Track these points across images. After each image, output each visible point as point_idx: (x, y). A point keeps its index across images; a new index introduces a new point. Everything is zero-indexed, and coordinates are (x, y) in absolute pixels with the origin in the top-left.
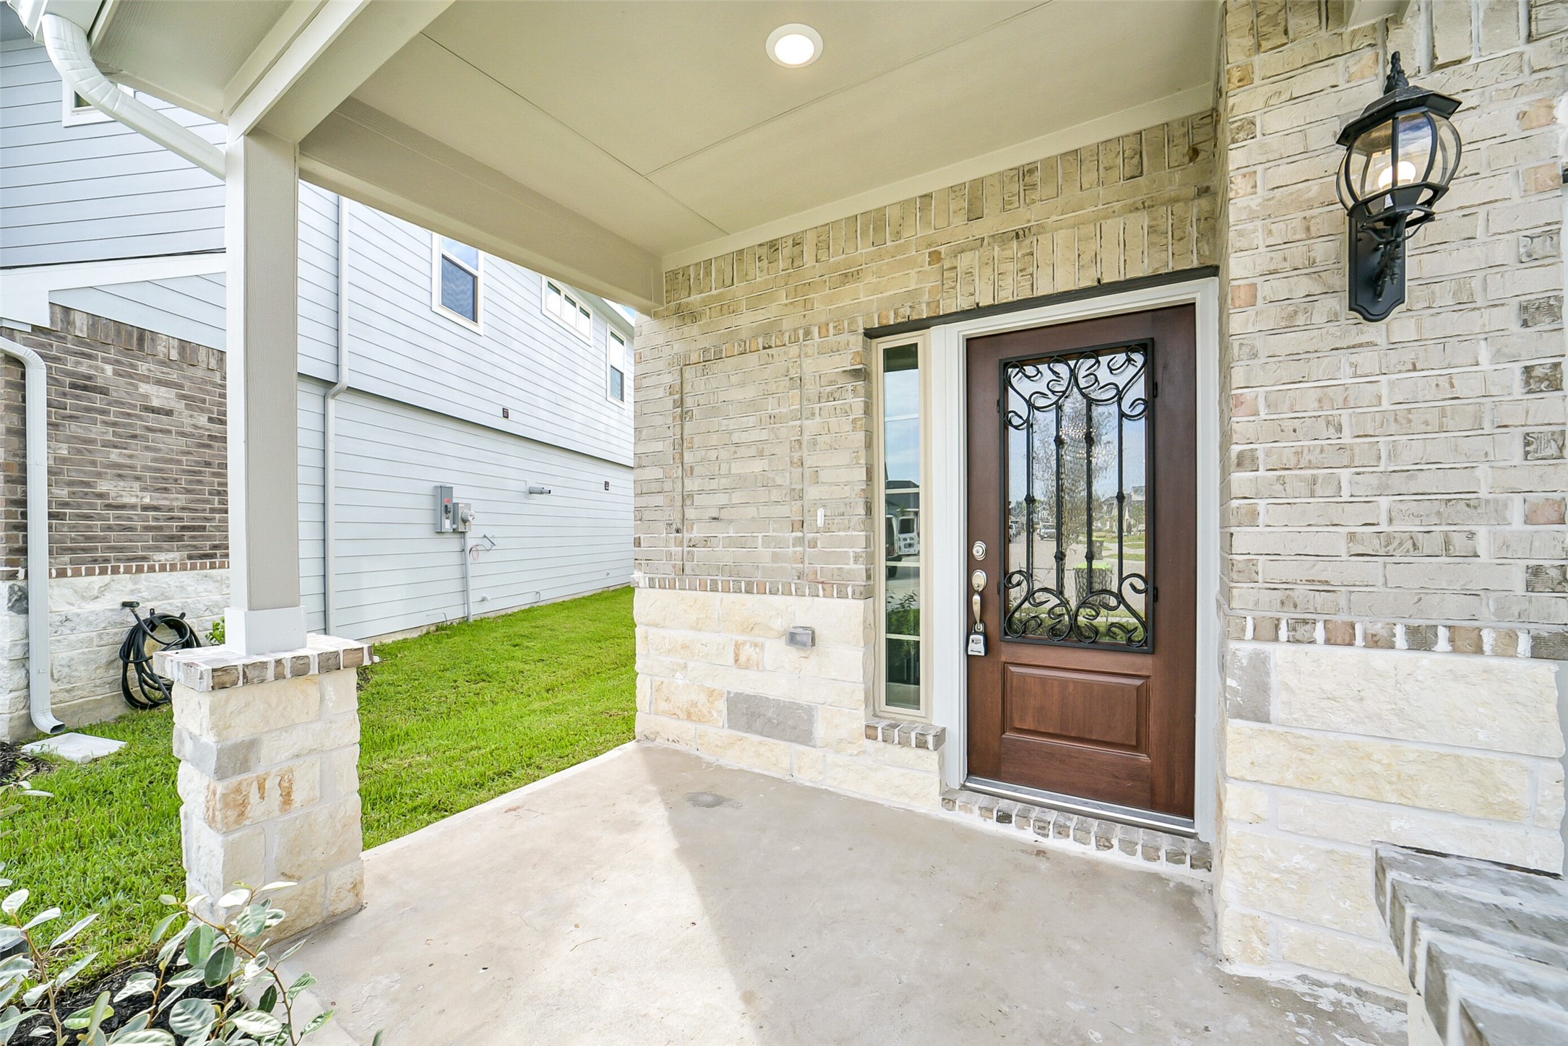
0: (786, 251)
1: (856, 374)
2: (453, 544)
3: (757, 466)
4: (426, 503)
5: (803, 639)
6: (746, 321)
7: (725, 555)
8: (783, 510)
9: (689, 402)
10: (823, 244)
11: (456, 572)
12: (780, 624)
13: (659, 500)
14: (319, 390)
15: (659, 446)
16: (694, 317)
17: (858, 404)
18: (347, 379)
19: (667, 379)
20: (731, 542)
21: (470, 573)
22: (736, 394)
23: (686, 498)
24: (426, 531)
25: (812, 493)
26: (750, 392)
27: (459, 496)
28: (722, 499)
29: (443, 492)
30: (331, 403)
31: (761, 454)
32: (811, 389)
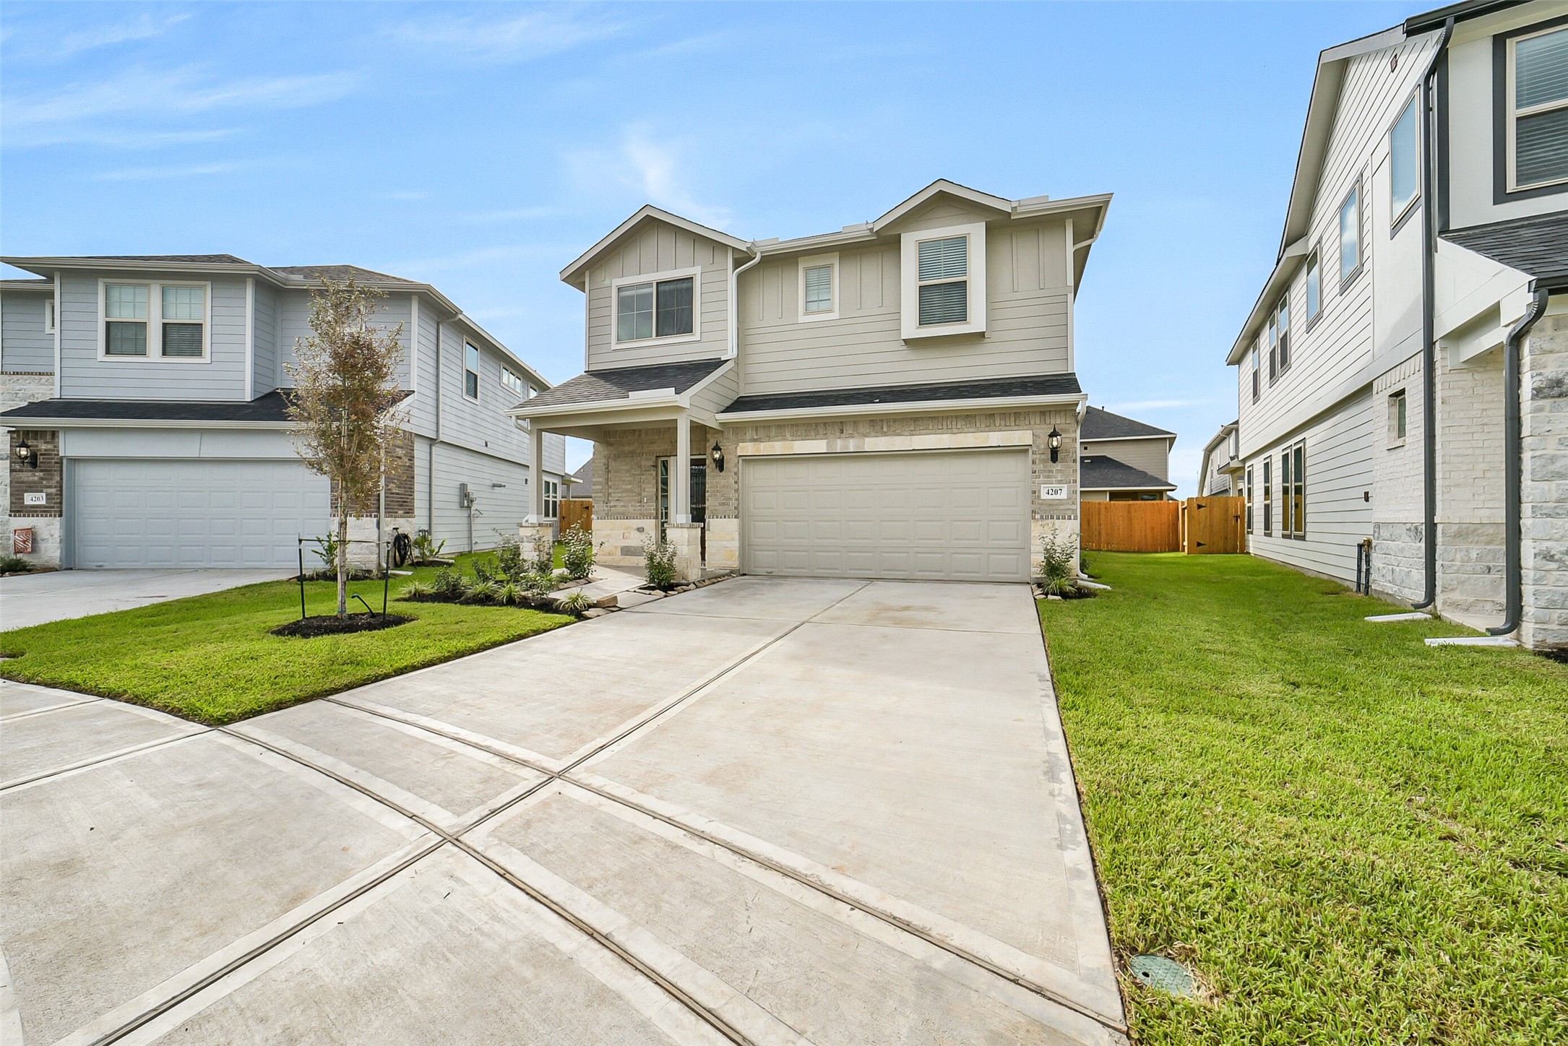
0: (637, 433)
1: (654, 466)
2: (465, 513)
3: (629, 487)
4: (457, 492)
5: (640, 530)
6: (627, 449)
7: (620, 510)
8: (636, 498)
9: (610, 468)
10: (646, 433)
11: (465, 528)
12: (635, 527)
13: (600, 495)
14: (428, 442)
15: (601, 480)
16: (611, 445)
17: (654, 473)
18: (442, 438)
19: (603, 461)
20: (622, 506)
21: (473, 529)
22: (624, 468)
23: (609, 494)
24: (456, 506)
25: (643, 494)
26: (627, 467)
27: (470, 489)
28: (620, 495)
29: (463, 487)
30: (433, 448)
31: (630, 484)
32: (643, 469)
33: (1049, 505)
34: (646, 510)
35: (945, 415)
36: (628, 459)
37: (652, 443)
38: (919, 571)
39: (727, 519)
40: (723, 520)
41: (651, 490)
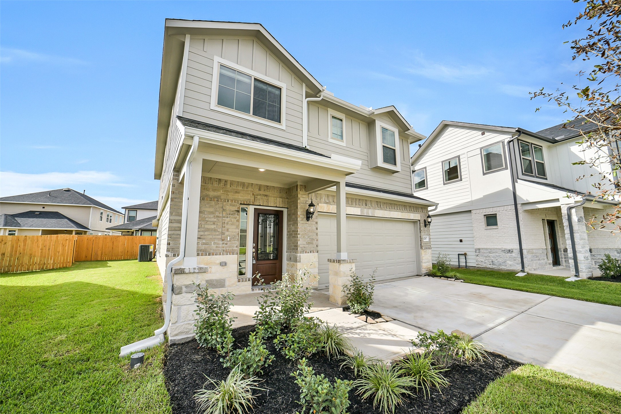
33: (426, 244)
34: (230, 247)
35: (386, 201)
36: (213, 203)
37: (236, 192)
38: (388, 275)
39: (312, 254)
40: (310, 254)
41: (234, 230)
